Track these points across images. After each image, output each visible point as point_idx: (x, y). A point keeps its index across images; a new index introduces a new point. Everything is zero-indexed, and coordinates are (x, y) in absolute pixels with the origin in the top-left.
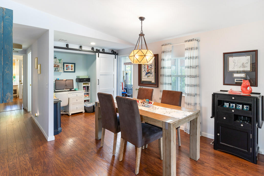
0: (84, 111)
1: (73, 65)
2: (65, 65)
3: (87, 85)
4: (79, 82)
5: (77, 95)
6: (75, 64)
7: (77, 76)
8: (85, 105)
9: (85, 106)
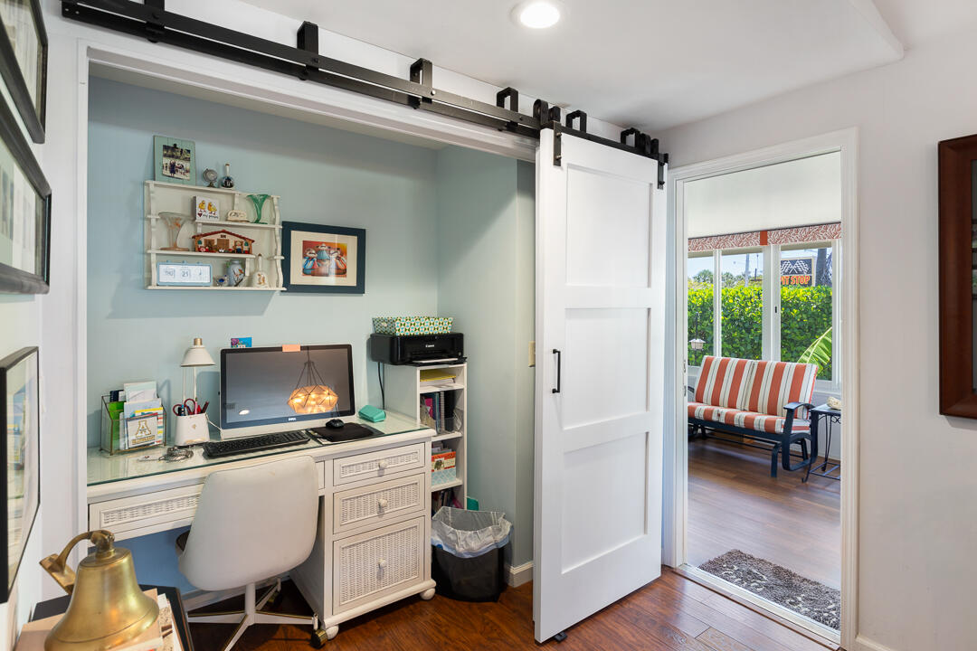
0: (427, 586)
1: (351, 243)
2: (298, 238)
3: (447, 384)
4: (394, 362)
5: (381, 469)
6: (360, 234)
7: (376, 322)
8: (438, 541)
9: (436, 550)
